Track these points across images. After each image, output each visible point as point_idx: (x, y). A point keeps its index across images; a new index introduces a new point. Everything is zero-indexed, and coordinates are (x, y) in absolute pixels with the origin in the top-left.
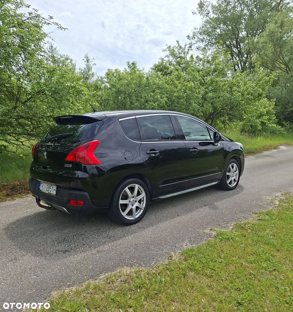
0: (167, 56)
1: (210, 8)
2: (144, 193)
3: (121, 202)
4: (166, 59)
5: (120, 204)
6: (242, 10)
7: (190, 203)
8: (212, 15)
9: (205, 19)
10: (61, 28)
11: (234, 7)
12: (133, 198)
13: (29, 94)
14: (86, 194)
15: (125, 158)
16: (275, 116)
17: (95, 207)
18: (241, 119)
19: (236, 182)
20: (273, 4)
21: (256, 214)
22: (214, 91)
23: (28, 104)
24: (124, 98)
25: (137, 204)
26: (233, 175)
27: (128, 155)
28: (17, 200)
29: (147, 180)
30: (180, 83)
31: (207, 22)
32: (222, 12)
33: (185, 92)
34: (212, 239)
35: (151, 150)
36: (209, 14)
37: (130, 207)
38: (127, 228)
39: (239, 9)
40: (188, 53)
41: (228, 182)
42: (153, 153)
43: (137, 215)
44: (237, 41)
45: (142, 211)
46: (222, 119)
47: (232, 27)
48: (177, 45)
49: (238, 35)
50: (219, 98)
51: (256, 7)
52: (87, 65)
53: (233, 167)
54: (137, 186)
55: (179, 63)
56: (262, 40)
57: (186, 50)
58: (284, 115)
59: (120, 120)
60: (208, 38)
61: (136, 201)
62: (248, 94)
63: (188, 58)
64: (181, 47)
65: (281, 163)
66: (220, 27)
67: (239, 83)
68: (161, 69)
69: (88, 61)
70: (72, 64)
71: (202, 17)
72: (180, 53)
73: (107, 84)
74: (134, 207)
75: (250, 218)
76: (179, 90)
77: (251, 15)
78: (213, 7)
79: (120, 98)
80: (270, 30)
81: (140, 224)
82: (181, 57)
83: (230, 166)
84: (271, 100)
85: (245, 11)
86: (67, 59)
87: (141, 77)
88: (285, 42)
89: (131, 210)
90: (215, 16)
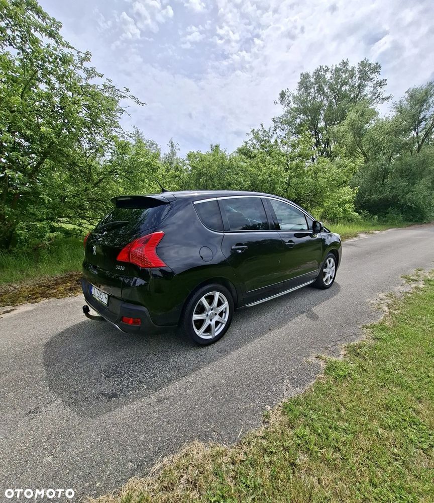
0: (250, 140)
1: (291, 99)
2: (227, 302)
3: (195, 317)
4: (250, 142)
5: (194, 320)
6: (322, 101)
7: (282, 308)
8: (293, 105)
9: (286, 109)
10: (138, 102)
11: (314, 98)
12: (212, 310)
13: (101, 173)
14: (145, 309)
15: (202, 257)
16: (354, 204)
17: (158, 326)
18: (323, 206)
19: (332, 280)
20: (352, 96)
21: (368, 327)
22: (298, 176)
23: (101, 185)
24: (206, 181)
25: (217, 318)
26: (329, 271)
27: (205, 252)
28: (79, 296)
29: (231, 284)
30: (264, 166)
31: (288, 112)
32: (302, 102)
33: (270, 176)
34: (322, 376)
35: (237, 245)
36: (290, 104)
37: (208, 322)
38: (204, 351)
39: (319, 100)
40: (272, 136)
41: (324, 280)
42: (240, 248)
43: (217, 331)
44: (316, 131)
45: (224, 326)
46: (305, 205)
47: (312, 118)
48: (261, 129)
49: (317, 125)
50: (303, 183)
51: (335, 98)
52: (171, 150)
53: (330, 262)
54: (217, 295)
55: (263, 147)
56: (342, 129)
57: (270, 134)
58: (360, 204)
59: (195, 203)
60: (289, 128)
61: (216, 314)
62: (333, 180)
63: (272, 141)
64: (265, 131)
65: (368, 253)
66: (300, 117)
67: (325, 169)
68: (245, 152)
69: (172, 146)
70: (157, 149)
71: (283, 106)
72: (264, 137)
73: (189, 166)
74: (213, 323)
75: (363, 336)
76: (263, 174)
77: (330, 106)
78: (294, 97)
79: (201, 180)
80: (351, 118)
81: (220, 345)
82: (265, 141)
83: (328, 261)
84: (355, 188)
85: (325, 102)
86: (153, 144)
87: (223, 158)
88: (366, 131)
89: (210, 326)
90: (296, 106)
